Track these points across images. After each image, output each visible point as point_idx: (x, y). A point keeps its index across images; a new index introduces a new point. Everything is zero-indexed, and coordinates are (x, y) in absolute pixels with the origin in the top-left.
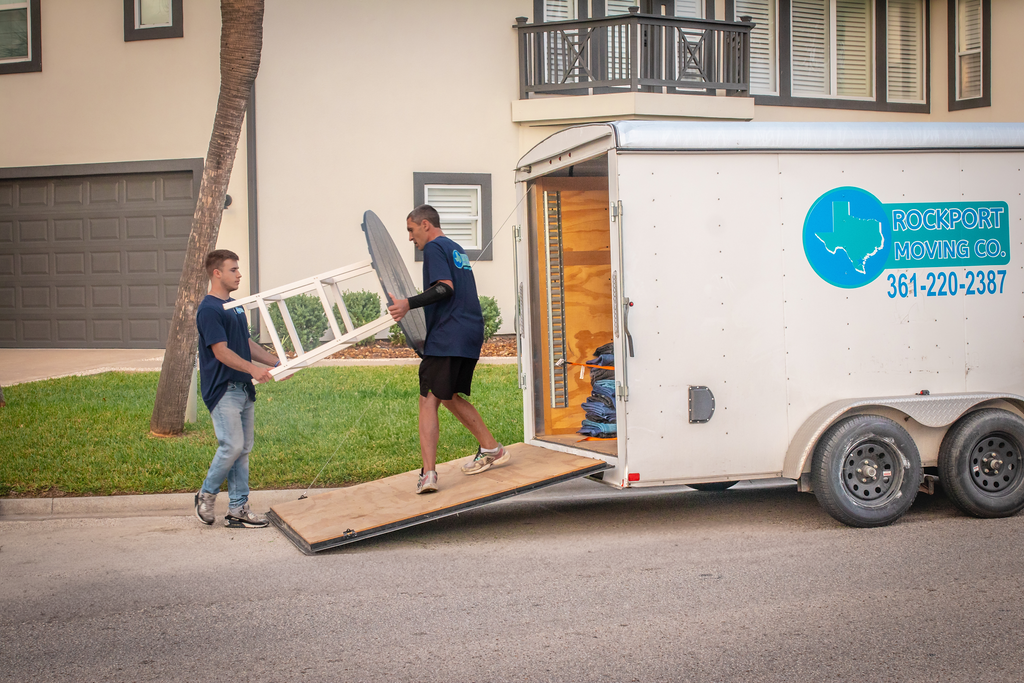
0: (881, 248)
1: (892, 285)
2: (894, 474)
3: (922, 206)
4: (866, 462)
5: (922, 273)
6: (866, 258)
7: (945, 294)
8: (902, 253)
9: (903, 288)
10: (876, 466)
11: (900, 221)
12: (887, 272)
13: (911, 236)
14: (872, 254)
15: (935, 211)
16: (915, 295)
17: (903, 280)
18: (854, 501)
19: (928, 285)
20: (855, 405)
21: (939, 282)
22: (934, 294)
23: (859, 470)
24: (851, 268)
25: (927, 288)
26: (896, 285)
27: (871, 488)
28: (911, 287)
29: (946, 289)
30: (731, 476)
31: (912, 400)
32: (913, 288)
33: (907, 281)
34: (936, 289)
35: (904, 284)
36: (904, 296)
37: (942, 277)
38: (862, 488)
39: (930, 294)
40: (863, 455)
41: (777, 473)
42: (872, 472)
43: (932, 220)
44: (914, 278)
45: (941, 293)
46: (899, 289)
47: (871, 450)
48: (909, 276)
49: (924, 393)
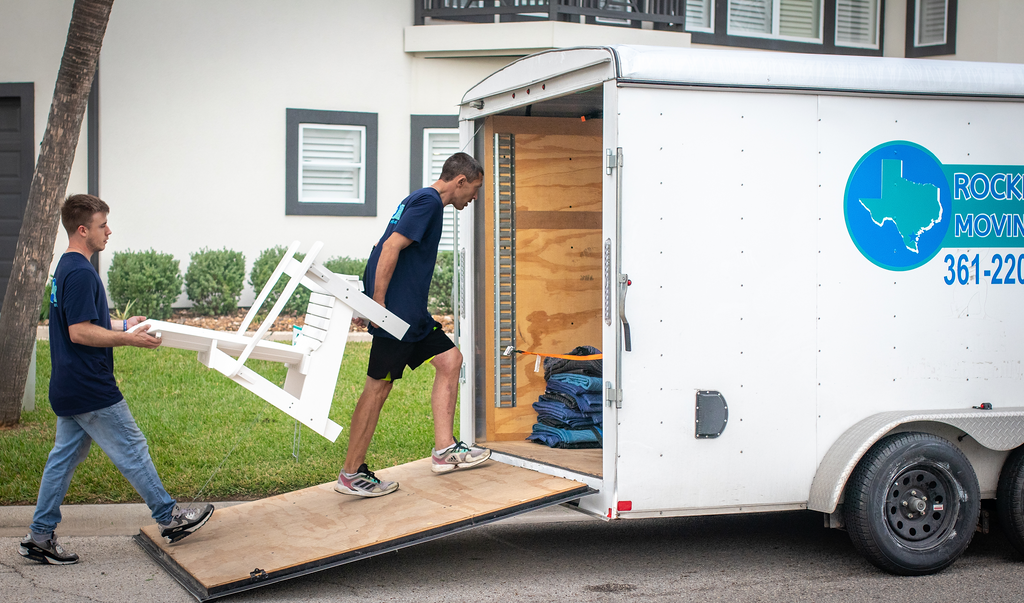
0: (939, 220)
1: (950, 268)
2: (946, 508)
3: (991, 170)
4: (914, 492)
5: (986, 254)
6: (919, 233)
7: (1013, 281)
8: (964, 228)
9: (963, 272)
10: (925, 498)
11: (963, 187)
12: (944, 252)
13: (975, 207)
14: (928, 228)
15: (1006, 176)
16: (977, 282)
17: (963, 262)
18: (899, 543)
19: (993, 268)
20: (906, 420)
21: (1006, 267)
22: (1000, 281)
23: (905, 503)
24: (901, 245)
25: (992, 274)
26: (955, 268)
27: (919, 525)
28: (972, 272)
29: (1015, 275)
30: (745, 506)
31: (968, 415)
32: (974, 273)
33: (968, 264)
34: (1002, 275)
35: (965, 267)
36: (963, 282)
37: (1010, 260)
38: (907, 525)
39: (995, 281)
40: (911, 483)
41: (801, 504)
42: (921, 505)
43: (1001, 186)
44: (976, 261)
45: (1009, 281)
46: (958, 274)
47: (920, 478)
48: (971, 258)
49: (986, 407)
